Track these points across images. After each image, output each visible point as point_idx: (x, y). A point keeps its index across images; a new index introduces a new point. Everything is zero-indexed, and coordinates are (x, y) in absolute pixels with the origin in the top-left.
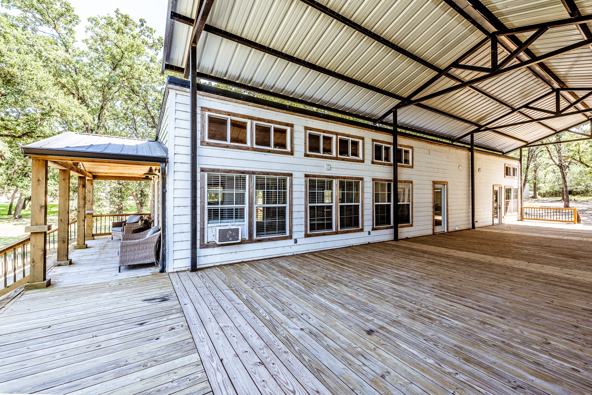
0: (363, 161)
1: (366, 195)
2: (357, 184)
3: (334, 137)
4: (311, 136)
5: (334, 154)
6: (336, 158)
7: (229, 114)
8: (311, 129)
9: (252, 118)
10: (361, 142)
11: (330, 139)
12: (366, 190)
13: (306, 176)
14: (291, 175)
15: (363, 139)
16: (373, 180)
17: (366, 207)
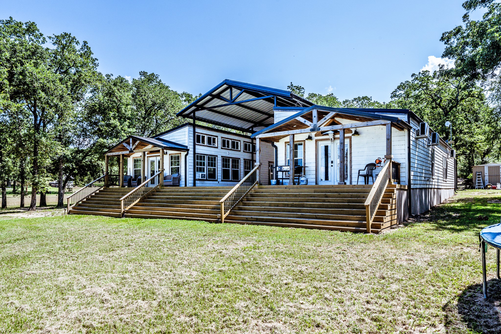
0: (240, 151)
1: (241, 166)
2: (238, 161)
3: (230, 141)
4: (223, 140)
5: (230, 148)
6: (231, 150)
7: (201, 133)
8: (223, 138)
9: (207, 135)
10: (239, 143)
11: (229, 141)
12: (241, 164)
13: (222, 157)
14: (217, 156)
15: (240, 141)
16: (244, 159)
17: (241, 171)
